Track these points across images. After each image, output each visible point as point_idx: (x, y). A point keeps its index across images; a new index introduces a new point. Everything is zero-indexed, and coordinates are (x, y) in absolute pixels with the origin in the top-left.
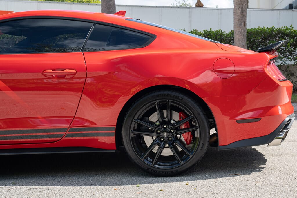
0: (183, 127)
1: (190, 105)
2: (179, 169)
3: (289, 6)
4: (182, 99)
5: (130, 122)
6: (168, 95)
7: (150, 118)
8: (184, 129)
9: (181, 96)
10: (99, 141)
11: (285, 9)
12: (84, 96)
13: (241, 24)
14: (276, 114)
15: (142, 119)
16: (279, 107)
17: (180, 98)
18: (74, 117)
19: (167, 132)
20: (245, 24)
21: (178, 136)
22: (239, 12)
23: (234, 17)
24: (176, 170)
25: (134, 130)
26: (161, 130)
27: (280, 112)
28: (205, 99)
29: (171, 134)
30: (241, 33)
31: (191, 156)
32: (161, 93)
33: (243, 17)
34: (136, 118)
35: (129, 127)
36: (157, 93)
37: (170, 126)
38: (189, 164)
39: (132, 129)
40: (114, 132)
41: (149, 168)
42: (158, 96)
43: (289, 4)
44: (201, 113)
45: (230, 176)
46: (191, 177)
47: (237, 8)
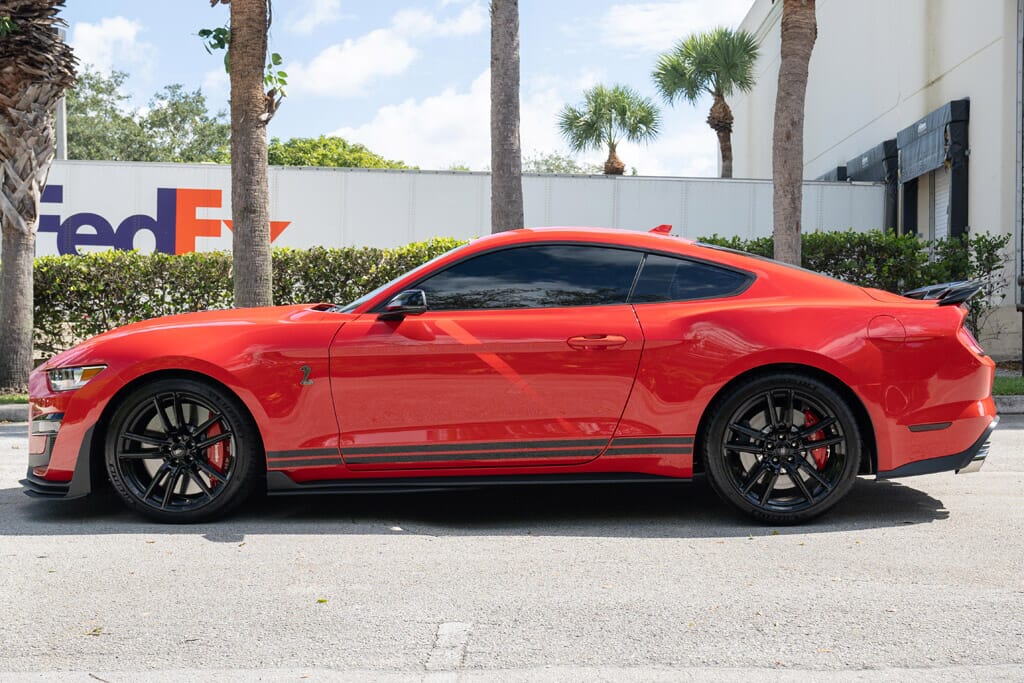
0: (814, 437)
1: (829, 398)
2: (810, 511)
3: (836, 172)
4: (815, 388)
5: (722, 429)
6: (790, 381)
7: (751, 422)
8: (816, 441)
9: (813, 382)
10: (661, 463)
11: (827, 178)
12: (638, 384)
13: (790, 228)
14: (975, 415)
15: (741, 422)
16: (980, 404)
17: (812, 386)
18: (620, 420)
19: (787, 447)
20: (798, 227)
21: (803, 453)
22: (786, 201)
23: (774, 213)
24: (803, 514)
25: (728, 443)
26: (775, 443)
27: (981, 410)
28: (855, 388)
29: (792, 451)
30: (790, 247)
31: (830, 489)
32: (778, 376)
33: (795, 213)
34: (732, 422)
35: (720, 438)
36: (770, 378)
37: (791, 437)
38: (825, 505)
39: (725, 441)
40: (692, 446)
41: (755, 510)
42: (772, 382)
43: (836, 166)
44: (849, 413)
45: (900, 524)
46: (829, 527)
47: (781, 193)
